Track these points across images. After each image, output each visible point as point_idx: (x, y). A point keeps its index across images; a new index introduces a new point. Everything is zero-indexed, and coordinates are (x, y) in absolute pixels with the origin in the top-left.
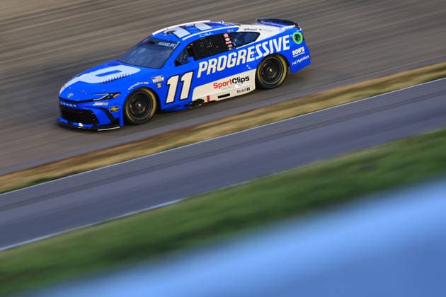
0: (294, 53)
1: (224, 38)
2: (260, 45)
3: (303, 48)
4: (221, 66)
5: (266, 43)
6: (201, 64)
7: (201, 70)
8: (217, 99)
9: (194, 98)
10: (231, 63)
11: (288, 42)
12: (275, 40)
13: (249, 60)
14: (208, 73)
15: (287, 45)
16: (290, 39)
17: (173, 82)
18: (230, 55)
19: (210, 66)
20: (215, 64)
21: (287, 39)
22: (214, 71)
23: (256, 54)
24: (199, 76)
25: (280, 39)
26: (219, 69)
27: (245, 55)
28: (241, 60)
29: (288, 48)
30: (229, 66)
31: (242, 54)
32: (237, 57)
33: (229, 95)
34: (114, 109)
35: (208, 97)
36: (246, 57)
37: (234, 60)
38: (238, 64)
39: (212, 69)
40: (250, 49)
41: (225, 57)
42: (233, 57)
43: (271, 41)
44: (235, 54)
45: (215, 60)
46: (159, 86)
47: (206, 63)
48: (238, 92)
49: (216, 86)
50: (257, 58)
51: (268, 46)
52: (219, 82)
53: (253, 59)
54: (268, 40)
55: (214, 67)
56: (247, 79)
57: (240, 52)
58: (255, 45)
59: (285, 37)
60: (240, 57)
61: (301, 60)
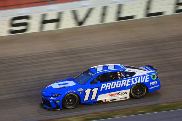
0: (151, 83)
1: (117, 74)
2: (134, 78)
3: (156, 82)
4: (113, 86)
5: (137, 78)
6: (103, 85)
7: (102, 87)
8: (110, 101)
9: (98, 100)
10: (118, 85)
11: (148, 78)
12: (142, 77)
13: (128, 85)
14: (106, 89)
15: (147, 80)
16: (150, 77)
17: (88, 91)
18: (118, 82)
19: (107, 86)
20: (110, 85)
21: (148, 77)
22: (109, 88)
23: (131, 83)
24: (101, 90)
25: (145, 77)
26: (112, 88)
27: (126, 82)
28: (123, 84)
29: (148, 81)
30: (117, 87)
31: (124, 82)
32: (121, 83)
33: (116, 100)
34: (58, 101)
35: (105, 100)
36: (126, 83)
37: (120, 84)
38: (122, 86)
39: (108, 87)
40: (128, 80)
41: (115, 83)
42: (119, 83)
43: (140, 77)
44: (120, 82)
45: (110, 83)
46: (81, 93)
47: (105, 84)
48: (121, 99)
49: (110, 95)
50: (131, 84)
51: (138, 79)
52: (111, 93)
53: (129, 85)
54: (138, 76)
55: (109, 86)
56: (126, 93)
57: (123, 81)
58: (131, 78)
59: (147, 76)
60: (123, 83)
61: (155, 87)
